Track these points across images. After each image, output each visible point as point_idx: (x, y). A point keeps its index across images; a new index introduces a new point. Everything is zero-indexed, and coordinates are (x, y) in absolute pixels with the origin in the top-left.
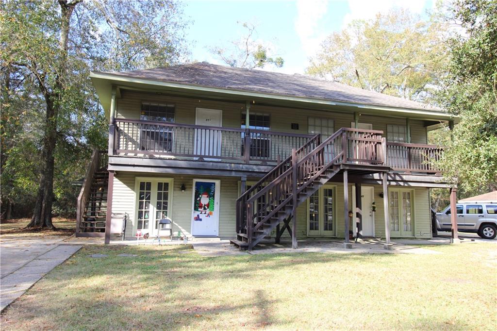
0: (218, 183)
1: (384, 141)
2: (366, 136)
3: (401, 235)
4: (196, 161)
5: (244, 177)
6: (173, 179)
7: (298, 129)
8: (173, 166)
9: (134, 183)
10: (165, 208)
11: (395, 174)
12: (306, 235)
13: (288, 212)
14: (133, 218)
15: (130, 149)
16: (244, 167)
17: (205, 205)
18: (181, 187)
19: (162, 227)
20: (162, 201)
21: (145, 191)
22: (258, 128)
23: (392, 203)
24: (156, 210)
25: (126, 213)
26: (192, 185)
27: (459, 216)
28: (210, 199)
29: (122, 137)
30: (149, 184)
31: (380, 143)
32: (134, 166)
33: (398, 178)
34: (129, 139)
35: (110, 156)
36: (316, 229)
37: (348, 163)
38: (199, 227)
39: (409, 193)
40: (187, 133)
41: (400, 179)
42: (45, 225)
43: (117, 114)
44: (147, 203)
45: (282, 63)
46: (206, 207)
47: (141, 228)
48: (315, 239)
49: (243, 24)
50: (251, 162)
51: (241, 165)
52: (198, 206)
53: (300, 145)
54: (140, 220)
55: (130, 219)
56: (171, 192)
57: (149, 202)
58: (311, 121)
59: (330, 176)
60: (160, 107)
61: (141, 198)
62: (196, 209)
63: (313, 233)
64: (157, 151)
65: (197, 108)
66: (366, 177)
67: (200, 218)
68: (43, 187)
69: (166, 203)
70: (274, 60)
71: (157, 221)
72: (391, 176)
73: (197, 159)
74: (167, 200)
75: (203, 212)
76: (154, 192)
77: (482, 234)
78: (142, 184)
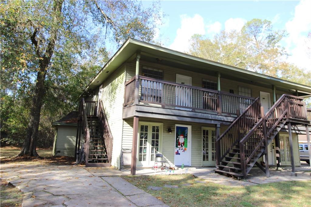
0: (189, 127)
3: (286, 164)
4: (189, 111)
5: (219, 124)
6: (163, 123)
7: (233, 93)
8: (178, 115)
10: (157, 145)
13: (262, 150)
16: (220, 118)
17: (182, 143)
20: (155, 140)
21: (144, 132)
24: (151, 146)
26: (174, 129)
28: (185, 139)
30: (147, 127)
31: (303, 106)
32: (152, 113)
33: (296, 128)
37: (291, 118)
42: (32, 155)
43: (126, 73)
44: (145, 141)
46: (183, 145)
47: (141, 160)
50: (222, 114)
51: (217, 116)
52: (178, 144)
54: (141, 154)
57: (147, 141)
61: (141, 137)
65: (177, 74)
67: (179, 153)
68: (32, 125)
69: (157, 142)
71: (152, 155)
72: (293, 127)
73: (191, 110)
74: (158, 139)
75: (181, 149)
76: (150, 133)
78: (142, 127)
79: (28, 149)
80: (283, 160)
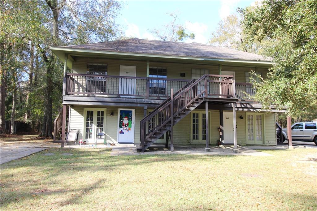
0: (133, 110)
1: (233, 82)
2: (224, 79)
3: (255, 143)
4: (115, 97)
5: (145, 107)
6: (106, 108)
7: (185, 76)
8: (101, 101)
9: (83, 112)
10: (102, 126)
11: (246, 104)
12: (190, 142)
13: (168, 128)
14: (83, 132)
15: (81, 91)
16: (146, 101)
17: (126, 124)
18: (111, 113)
19: (100, 137)
20: (100, 122)
21: (90, 116)
22: (159, 76)
23: (249, 122)
24: (96, 127)
25: (78, 129)
26: (118, 112)
27: (300, 131)
28: (129, 121)
29: (76, 84)
30: (92, 112)
31: (231, 84)
32: (78, 101)
33: (249, 106)
34: (80, 85)
35: (64, 96)
36: (197, 139)
37: (208, 97)
38: (122, 138)
39: (261, 116)
40: (110, 81)
41: (251, 107)
42: (47, 136)
43: (73, 71)
44: (91, 123)
45: (194, 36)
46: (127, 126)
47: (88, 138)
48: (196, 145)
49: (170, 14)
50: (150, 98)
51: (143, 100)
52: (121, 125)
53: (182, 86)
54: (87, 133)
55: (81, 132)
56: (105, 116)
57: (92, 123)
58: (193, 71)
59: (196, 105)
60: (98, 66)
61: (88, 120)
63: (195, 141)
64: (97, 92)
65: (120, 66)
66: (226, 105)
67: (123, 132)
68: (46, 114)
69: (102, 123)
70: (189, 35)
71: (97, 134)
72: (244, 105)
73: (116, 96)
74: (103, 121)
75: (125, 129)
76: (95, 117)
77: (315, 143)
78: (88, 112)
79: (45, 132)
80: (251, 139)
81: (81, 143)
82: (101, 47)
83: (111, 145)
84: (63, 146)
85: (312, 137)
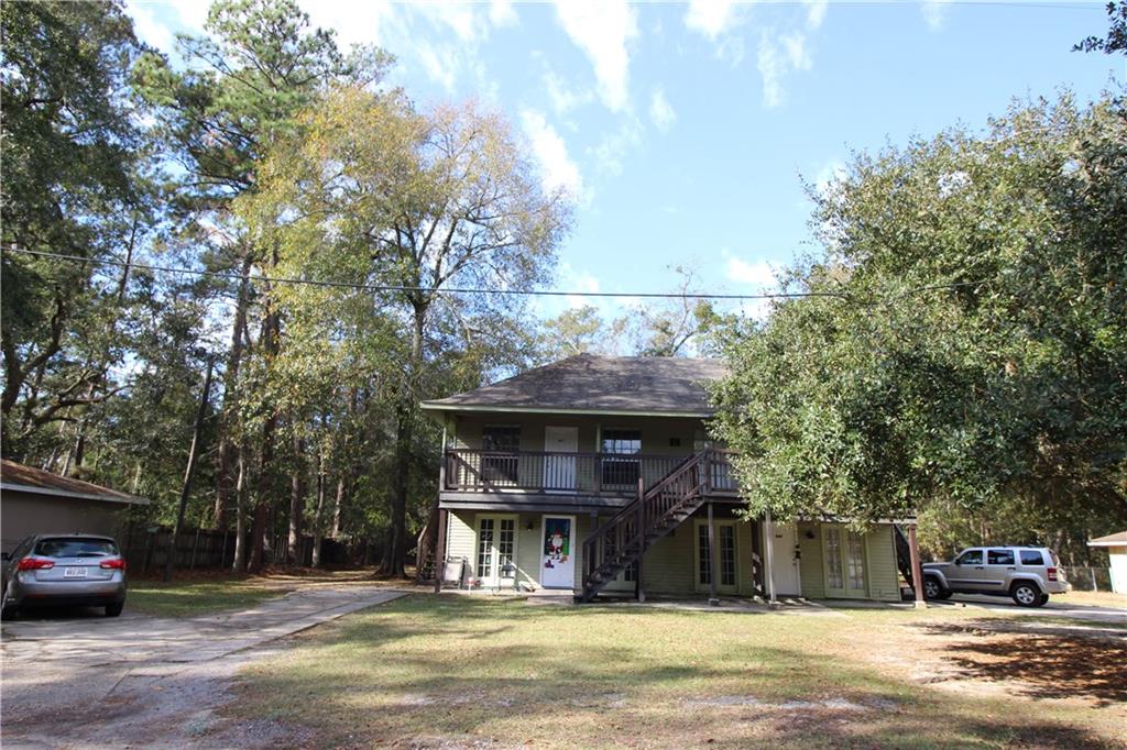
3: (846, 594)
4: (535, 494)
5: (594, 513)
6: (518, 516)
7: (678, 446)
8: (510, 501)
9: (475, 522)
10: (510, 551)
12: (694, 589)
13: (634, 557)
14: (472, 563)
16: (593, 501)
17: (558, 548)
18: (527, 525)
19: (506, 575)
20: (506, 542)
21: (487, 530)
23: (830, 546)
24: (499, 553)
25: (464, 557)
26: (540, 523)
27: (977, 568)
28: (563, 540)
29: (463, 468)
30: (491, 522)
34: (469, 469)
35: (441, 492)
37: (714, 494)
38: (551, 576)
40: (526, 461)
42: (395, 572)
43: (456, 440)
44: (489, 545)
46: (559, 551)
47: (482, 576)
48: (707, 596)
49: (676, 269)
50: (602, 494)
51: (590, 498)
52: (549, 549)
53: (667, 469)
54: (481, 565)
55: (469, 564)
56: (516, 531)
57: (491, 544)
59: (690, 511)
60: (504, 429)
61: (483, 539)
62: (546, 553)
65: (546, 428)
67: (552, 564)
68: (393, 523)
69: (510, 545)
71: (500, 567)
73: (536, 491)
74: (512, 541)
75: (556, 557)
76: (497, 532)
77: (1015, 598)
78: (484, 522)
79: (389, 564)
80: (838, 585)
81: (470, 585)
82: (509, 394)
83: (528, 590)
84: (437, 590)
85: (1006, 584)
